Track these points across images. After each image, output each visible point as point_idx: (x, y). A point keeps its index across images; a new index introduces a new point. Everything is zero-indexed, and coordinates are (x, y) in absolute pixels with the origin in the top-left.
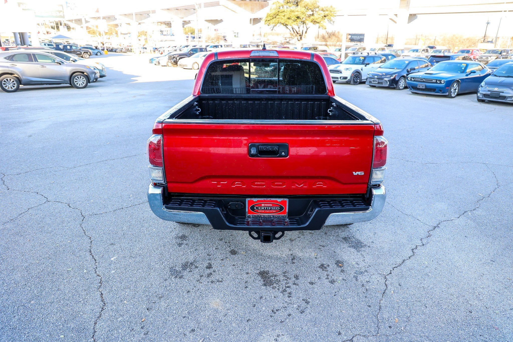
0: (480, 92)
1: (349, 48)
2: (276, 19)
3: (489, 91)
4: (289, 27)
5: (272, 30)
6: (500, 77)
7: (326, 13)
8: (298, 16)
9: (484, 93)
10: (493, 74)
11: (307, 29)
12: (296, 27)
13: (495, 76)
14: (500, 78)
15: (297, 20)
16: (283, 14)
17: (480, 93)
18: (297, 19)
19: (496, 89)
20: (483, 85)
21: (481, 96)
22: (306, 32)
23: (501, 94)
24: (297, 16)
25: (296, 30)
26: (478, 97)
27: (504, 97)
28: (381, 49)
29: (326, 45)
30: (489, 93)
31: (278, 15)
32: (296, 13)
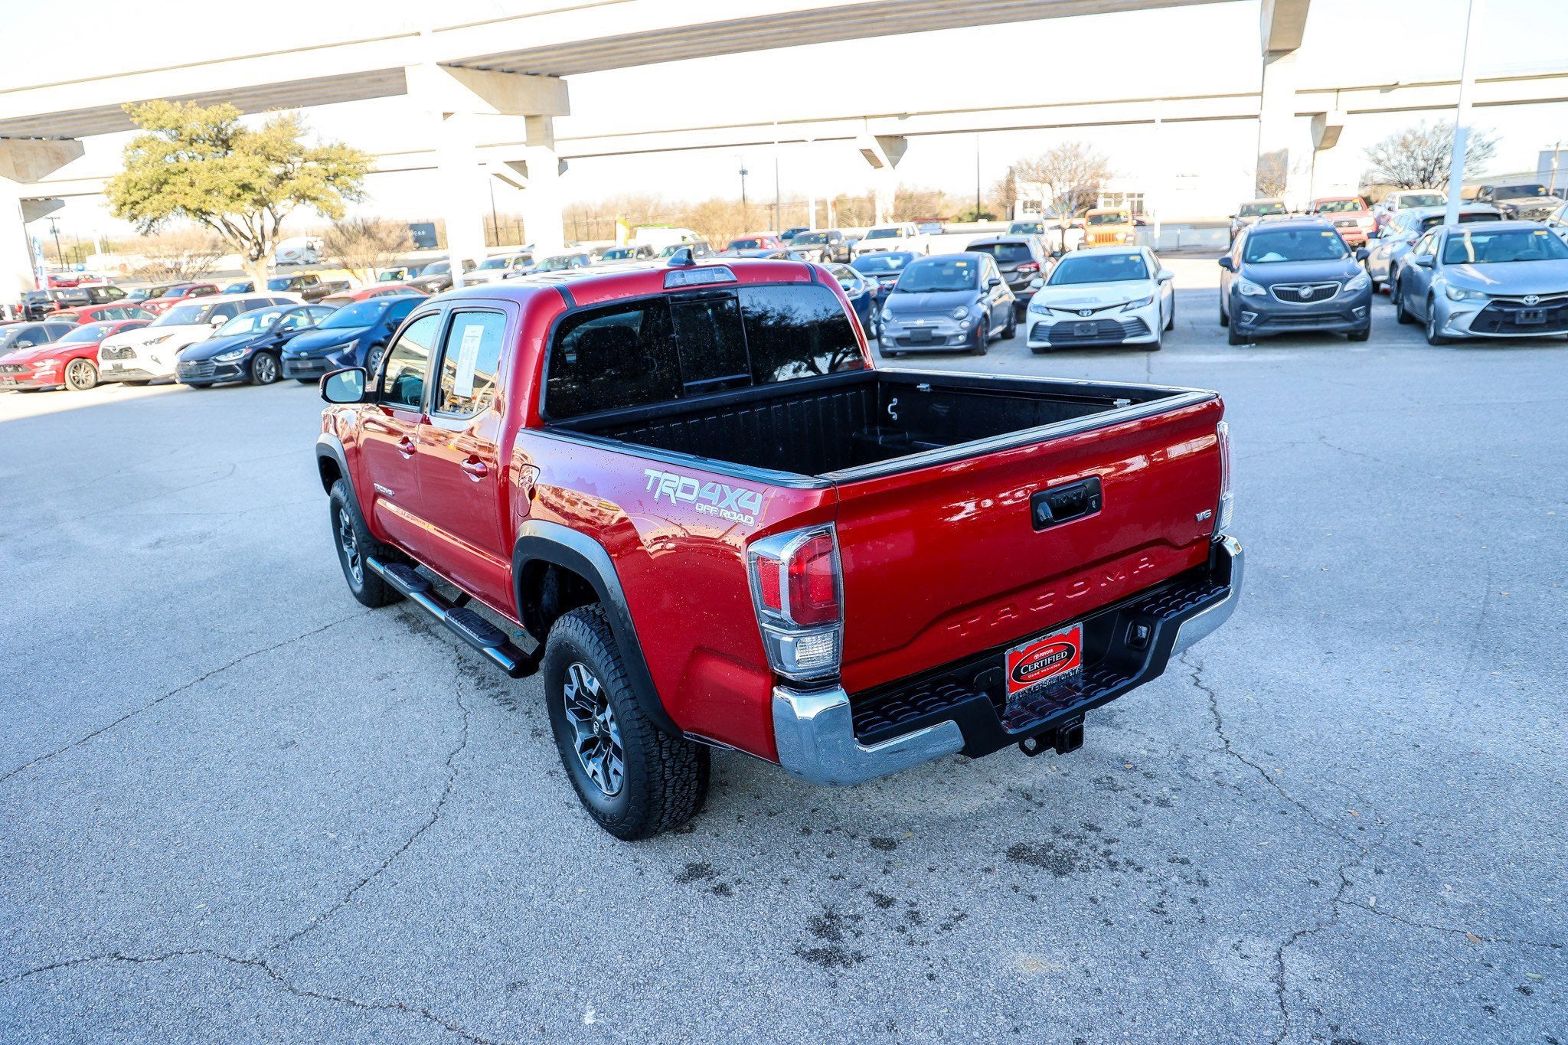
0: (886, 334)
1: (426, 265)
2: (161, 195)
3: (905, 329)
4: (216, 220)
5: (145, 234)
6: (915, 292)
7: (333, 167)
8: (246, 181)
9: (896, 335)
10: (896, 289)
11: (277, 222)
12: (236, 220)
13: (904, 291)
14: (917, 294)
15: (243, 197)
16: (185, 179)
17: (887, 337)
18: (240, 191)
19: (920, 322)
20: (888, 315)
21: (891, 344)
22: (275, 232)
23: (934, 332)
24: (240, 183)
25: (237, 229)
26: (881, 346)
27: (942, 339)
28: (521, 260)
29: (345, 266)
30: (907, 333)
31: (166, 182)
32: (237, 175)
